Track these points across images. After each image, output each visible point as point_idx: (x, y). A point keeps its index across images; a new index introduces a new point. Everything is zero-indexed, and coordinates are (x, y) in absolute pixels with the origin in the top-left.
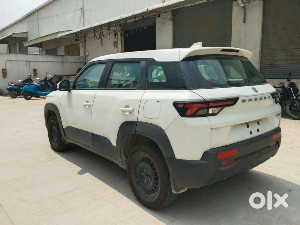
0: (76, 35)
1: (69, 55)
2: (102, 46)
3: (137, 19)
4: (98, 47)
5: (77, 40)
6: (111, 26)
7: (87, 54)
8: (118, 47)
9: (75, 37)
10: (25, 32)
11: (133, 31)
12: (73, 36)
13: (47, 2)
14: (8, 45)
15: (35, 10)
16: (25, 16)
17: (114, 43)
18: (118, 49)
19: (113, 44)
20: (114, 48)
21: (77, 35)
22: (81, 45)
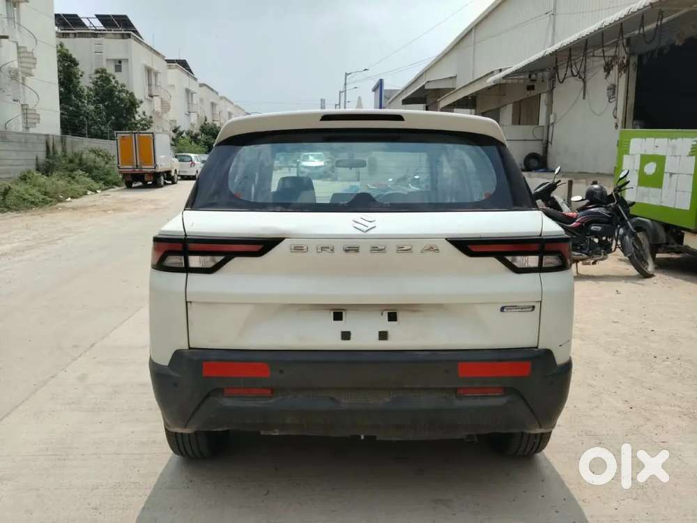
0: (530, 77)
1: (519, 124)
2: (584, 98)
3: (665, 20)
4: (575, 101)
5: (531, 88)
6: (606, 46)
7: (551, 121)
8: (617, 100)
9: (528, 81)
10: (451, 78)
11: (649, 54)
12: (524, 79)
13: (493, 4)
14: (425, 105)
15: (470, 28)
16: (455, 42)
17: (608, 89)
18: (617, 104)
19: (606, 90)
20: (609, 101)
21: (533, 76)
22: (544, 97)
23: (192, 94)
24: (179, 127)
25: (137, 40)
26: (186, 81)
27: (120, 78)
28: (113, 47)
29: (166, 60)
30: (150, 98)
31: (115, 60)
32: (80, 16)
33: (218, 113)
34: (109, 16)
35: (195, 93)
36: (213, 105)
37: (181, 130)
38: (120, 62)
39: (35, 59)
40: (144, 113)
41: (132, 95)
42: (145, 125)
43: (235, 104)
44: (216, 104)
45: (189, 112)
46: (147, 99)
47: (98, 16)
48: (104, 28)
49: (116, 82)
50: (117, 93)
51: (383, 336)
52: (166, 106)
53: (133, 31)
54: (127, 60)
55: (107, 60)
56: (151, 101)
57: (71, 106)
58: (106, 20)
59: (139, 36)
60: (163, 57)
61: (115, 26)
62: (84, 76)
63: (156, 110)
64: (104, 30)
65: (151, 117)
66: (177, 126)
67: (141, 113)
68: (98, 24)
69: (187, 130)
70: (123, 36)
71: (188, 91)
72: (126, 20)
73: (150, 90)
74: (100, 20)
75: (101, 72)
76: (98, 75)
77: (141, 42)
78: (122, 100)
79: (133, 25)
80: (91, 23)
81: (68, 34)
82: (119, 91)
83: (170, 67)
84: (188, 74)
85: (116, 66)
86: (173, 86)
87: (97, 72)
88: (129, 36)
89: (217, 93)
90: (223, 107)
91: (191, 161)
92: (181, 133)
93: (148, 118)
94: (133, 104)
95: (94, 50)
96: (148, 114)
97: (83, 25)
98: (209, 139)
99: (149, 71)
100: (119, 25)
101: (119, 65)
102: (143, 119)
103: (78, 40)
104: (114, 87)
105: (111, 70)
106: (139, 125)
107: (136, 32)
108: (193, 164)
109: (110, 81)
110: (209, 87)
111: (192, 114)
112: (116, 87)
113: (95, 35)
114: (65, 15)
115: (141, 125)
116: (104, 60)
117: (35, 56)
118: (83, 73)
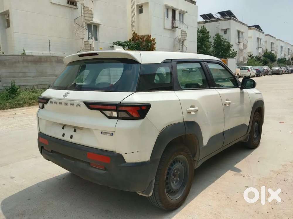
23: (261, 40)
24: (252, 55)
25: (234, 20)
26: (258, 34)
27: (225, 37)
28: (224, 24)
29: (248, 27)
30: (239, 44)
31: (224, 29)
32: (212, 14)
33: (274, 47)
34: (223, 12)
35: (262, 39)
36: (272, 43)
37: (253, 56)
38: (226, 30)
39: (186, 34)
40: (233, 50)
41: (229, 43)
42: (234, 55)
43: (285, 42)
44: (273, 43)
45: (258, 48)
46: (237, 44)
47: (219, 13)
48: (221, 17)
49: (223, 38)
50: (223, 43)
51: (71, 137)
52: (245, 46)
53: (233, 16)
54: (229, 29)
55: (221, 30)
56: (239, 45)
57: (202, 50)
58: (222, 14)
59: (236, 18)
60: (247, 25)
61: (225, 15)
62: (211, 37)
63: (241, 48)
64: (222, 18)
65: (236, 52)
66: (251, 54)
67: (232, 50)
68: (219, 16)
69: (256, 55)
70: (228, 19)
71: (258, 39)
72: (230, 12)
73: (239, 40)
74: (220, 14)
75: (218, 35)
76: (216, 37)
77: (236, 21)
78: (224, 45)
79: (233, 14)
80: (216, 16)
81: (207, 21)
82: (224, 42)
83: (250, 29)
84: (259, 31)
85: (224, 32)
86: (251, 37)
87: (216, 35)
88: (230, 19)
89: (275, 38)
90: (278, 45)
91: (248, 69)
92: (253, 57)
93: (235, 52)
94: (229, 46)
95: (216, 27)
96: (235, 50)
97: (213, 17)
98: (266, 59)
99: (239, 32)
100: (227, 15)
101: (225, 31)
102: (233, 53)
103: (210, 23)
104: (222, 40)
105: (221, 34)
106: (231, 55)
107: (234, 17)
108: (249, 71)
109: (220, 38)
110: (270, 36)
111: (259, 48)
112: (223, 41)
113: (217, 20)
114: (207, 14)
115: (232, 55)
116: (220, 30)
117: (186, 33)
118: (211, 36)
